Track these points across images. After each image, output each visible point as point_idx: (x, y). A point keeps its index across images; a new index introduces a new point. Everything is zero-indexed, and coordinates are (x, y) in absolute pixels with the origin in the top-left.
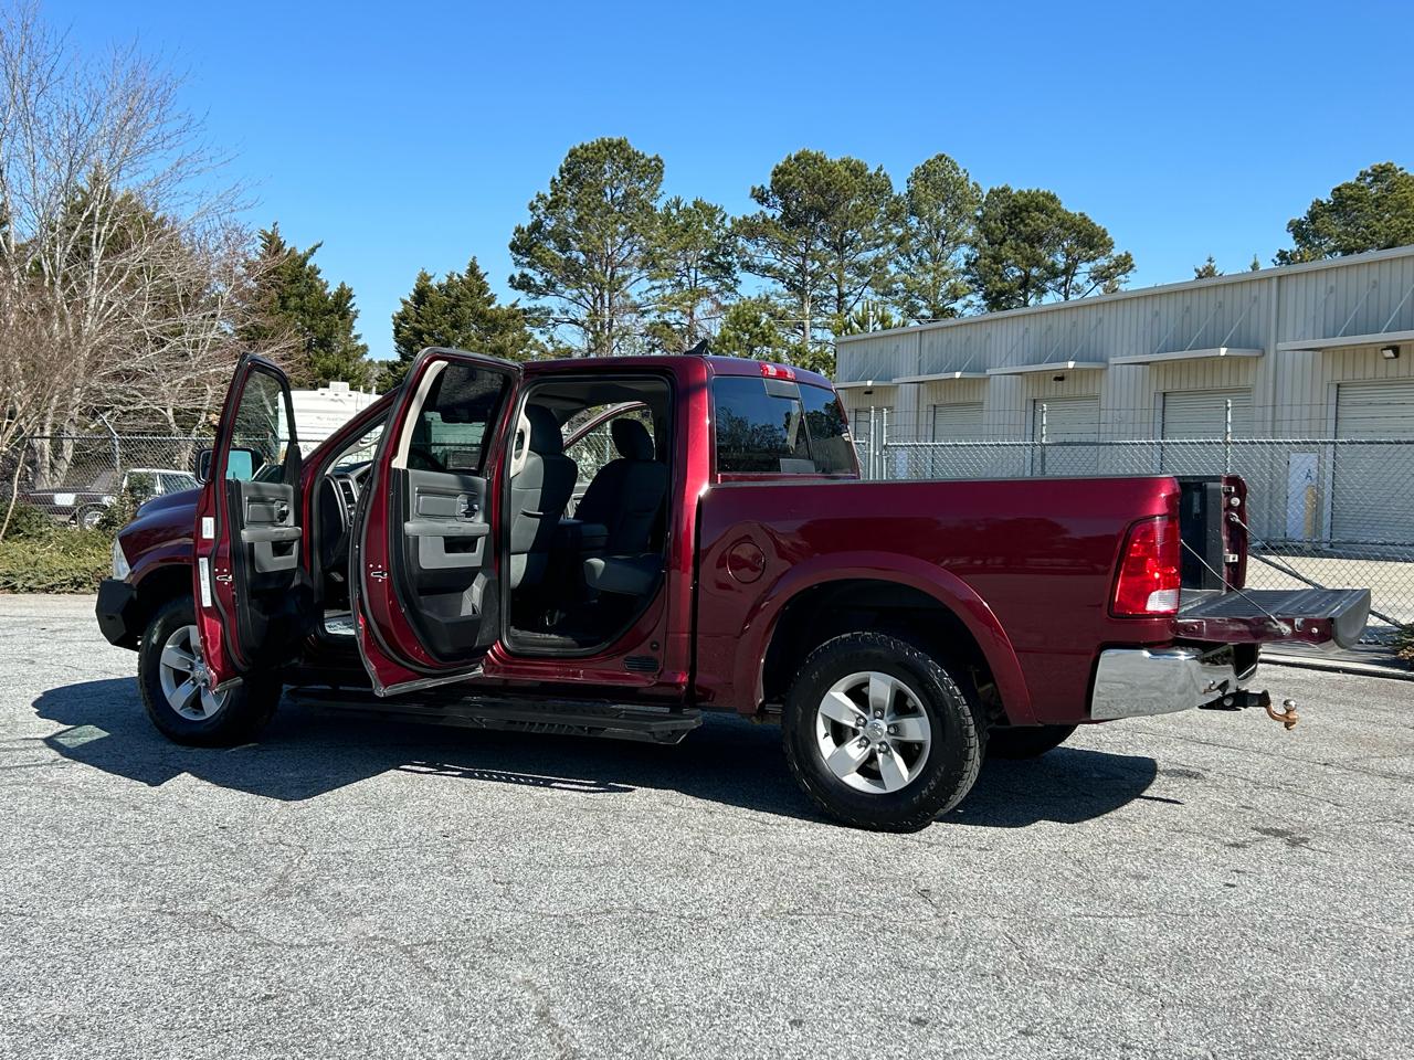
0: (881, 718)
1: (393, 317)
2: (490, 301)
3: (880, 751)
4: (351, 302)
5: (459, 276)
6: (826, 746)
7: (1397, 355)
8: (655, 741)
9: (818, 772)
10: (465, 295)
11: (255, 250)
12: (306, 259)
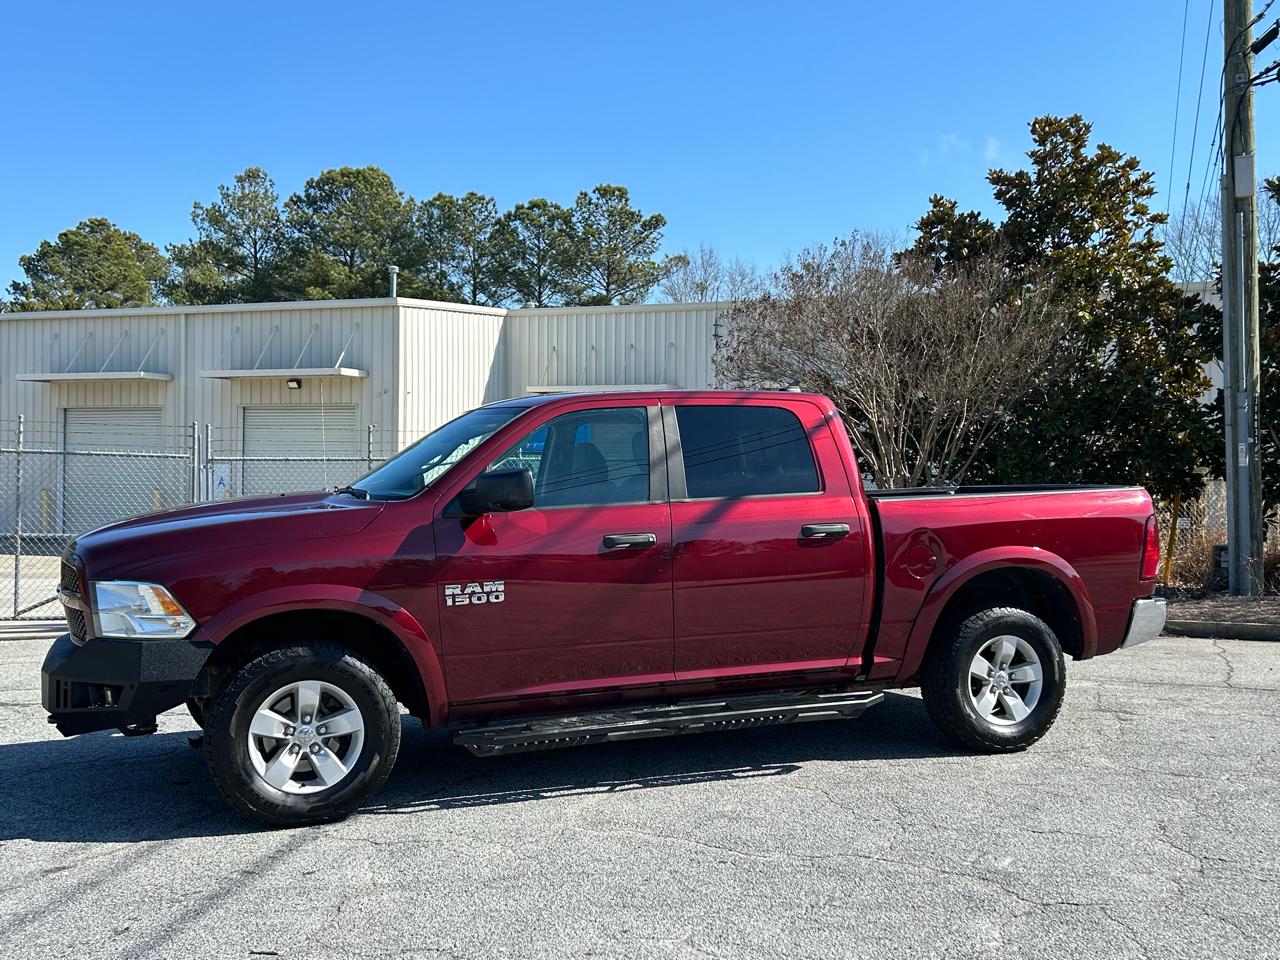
7: (300, 386)
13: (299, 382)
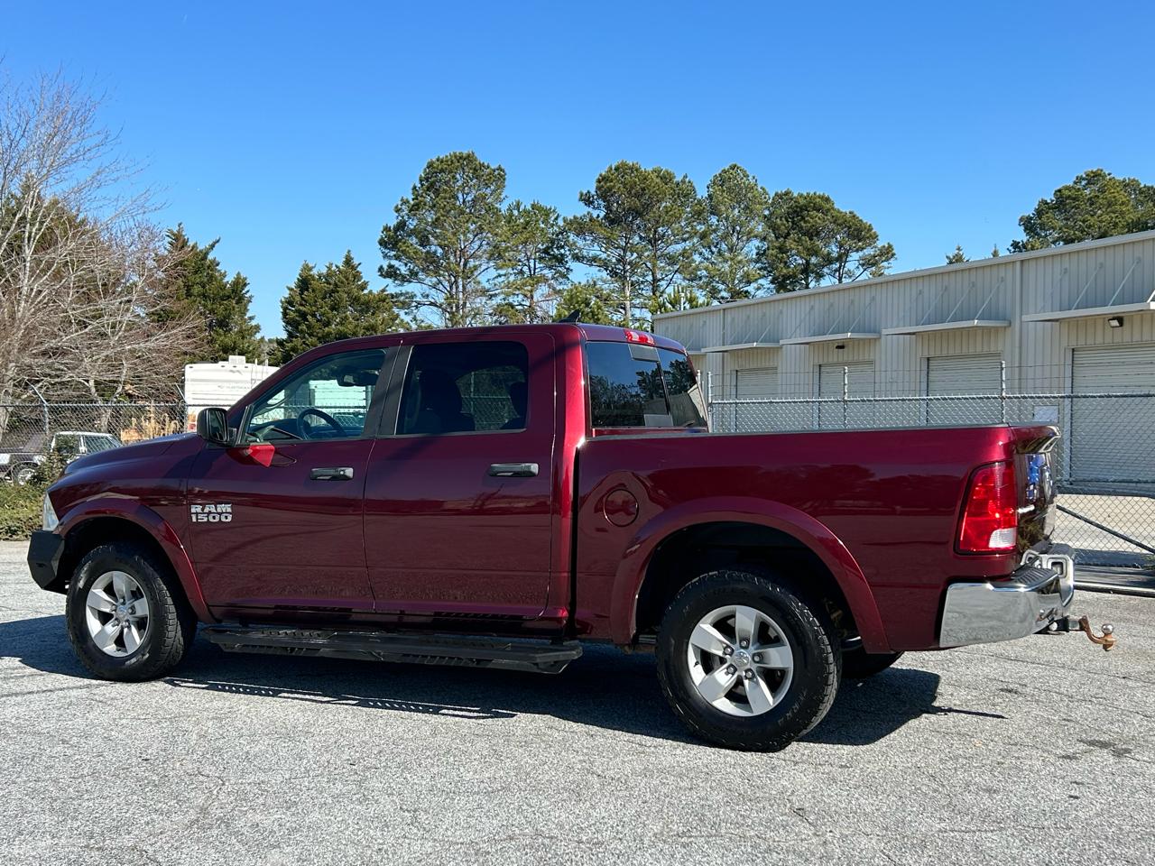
0: (746, 648)
1: (281, 302)
2: (363, 287)
3: (746, 678)
4: (246, 289)
5: (337, 267)
6: (697, 673)
7: (1121, 324)
8: (539, 671)
9: (690, 697)
10: (342, 282)
11: (163, 246)
12: (207, 254)
13: (1120, 320)
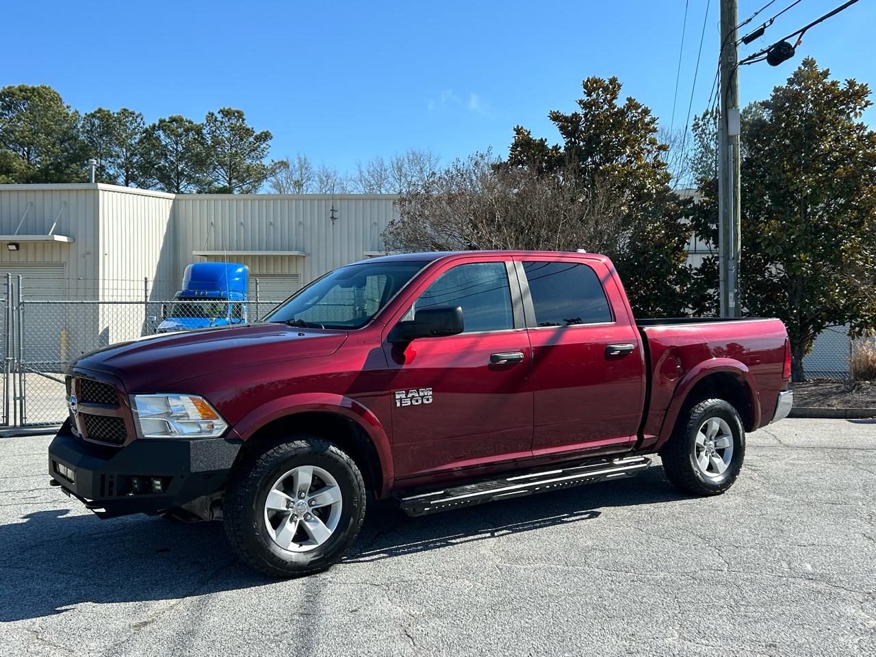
7: (18, 248)
13: (17, 245)
